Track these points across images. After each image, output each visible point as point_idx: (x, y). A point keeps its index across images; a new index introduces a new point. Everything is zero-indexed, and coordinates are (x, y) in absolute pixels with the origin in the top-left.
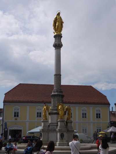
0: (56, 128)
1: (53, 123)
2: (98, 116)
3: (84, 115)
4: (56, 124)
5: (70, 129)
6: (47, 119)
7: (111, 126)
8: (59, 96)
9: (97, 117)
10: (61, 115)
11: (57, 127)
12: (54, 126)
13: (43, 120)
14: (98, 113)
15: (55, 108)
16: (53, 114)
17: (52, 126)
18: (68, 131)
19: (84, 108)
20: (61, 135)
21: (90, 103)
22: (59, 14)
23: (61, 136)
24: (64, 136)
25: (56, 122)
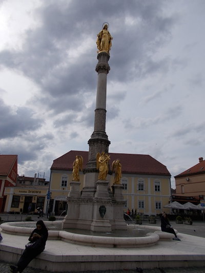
0: (92, 195)
1: (88, 188)
2: (157, 188)
3: (141, 187)
4: (93, 190)
5: (118, 200)
6: (79, 180)
7: (173, 201)
8: (101, 142)
9: (156, 190)
10: (103, 173)
11: (94, 194)
12: (89, 193)
13: (73, 181)
14: (157, 185)
15: (93, 162)
16: (89, 172)
17: (87, 193)
18: (114, 202)
19: (141, 178)
20: (100, 209)
21: (148, 174)
22: (106, 28)
23: (100, 211)
24: (105, 211)
25: (93, 185)
